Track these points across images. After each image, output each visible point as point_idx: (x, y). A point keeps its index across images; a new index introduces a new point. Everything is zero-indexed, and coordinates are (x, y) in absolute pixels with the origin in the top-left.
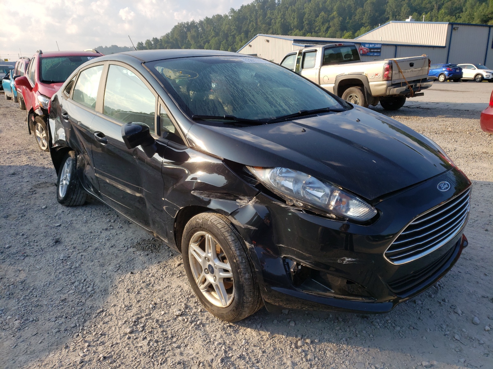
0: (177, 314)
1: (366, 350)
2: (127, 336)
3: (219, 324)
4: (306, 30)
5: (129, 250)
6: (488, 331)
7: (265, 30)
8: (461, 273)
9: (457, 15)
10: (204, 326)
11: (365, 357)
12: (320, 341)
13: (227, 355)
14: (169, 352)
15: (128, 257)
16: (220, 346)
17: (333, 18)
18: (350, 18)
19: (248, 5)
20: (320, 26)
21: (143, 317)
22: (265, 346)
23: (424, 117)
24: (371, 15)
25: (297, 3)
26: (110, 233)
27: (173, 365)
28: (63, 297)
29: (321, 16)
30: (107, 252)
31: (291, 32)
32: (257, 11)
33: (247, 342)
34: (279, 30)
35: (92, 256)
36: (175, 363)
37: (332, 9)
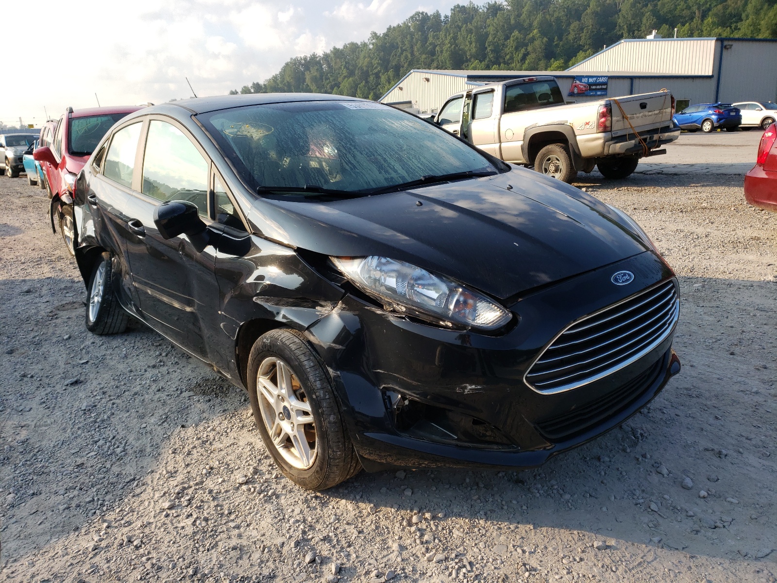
0: (241, 482)
1: (512, 527)
2: (165, 513)
3: (301, 495)
4: (490, 61)
5: (184, 394)
6: (704, 497)
7: (425, 64)
8: (679, 416)
9: (733, 26)
10: (278, 497)
11: (510, 537)
12: (445, 516)
13: (305, 537)
14: (222, 534)
15: (180, 404)
16: (297, 525)
17: (533, 39)
18: (560, 39)
19: (399, 26)
20: (512, 53)
21: (191, 487)
22: (364, 524)
23: (666, 187)
24: (593, 32)
25: (475, 20)
26: (159, 372)
27: (225, 550)
28: (79, 461)
29: (513, 37)
30: (150, 398)
31: (466, 64)
32: (412, 34)
33: (338, 519)
34: (447, 62)
35: (128, 404)
36: (229, 548)
37: (531, 25)
